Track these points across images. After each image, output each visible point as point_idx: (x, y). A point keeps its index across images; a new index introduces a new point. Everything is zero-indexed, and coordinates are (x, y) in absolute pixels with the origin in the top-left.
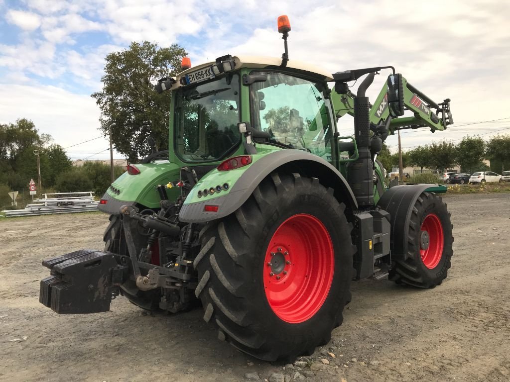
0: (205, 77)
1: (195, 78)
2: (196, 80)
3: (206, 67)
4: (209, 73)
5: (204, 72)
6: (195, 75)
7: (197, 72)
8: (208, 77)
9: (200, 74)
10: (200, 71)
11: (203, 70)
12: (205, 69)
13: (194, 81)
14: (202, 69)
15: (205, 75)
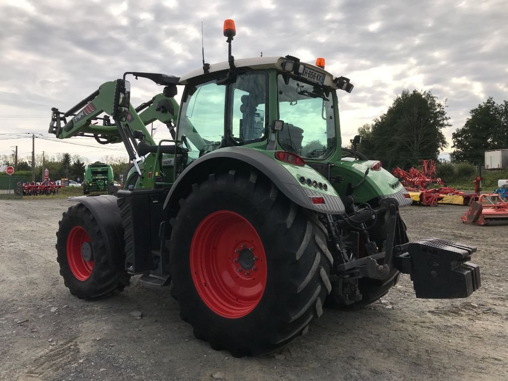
0: (315, 80)
1: (307, 75)
2: (307, 77)
3: (320, 73)
4: (320, 79)
5: (317, 76)
6: (308, 72)
7: (312, 71)
8: (317, 81)
9: (313, 74)
10: (314, 72)
11: (317, 73)
12: (319, 74)
13: (305, 77)
14: (317, 71)
15: (316, 78)
